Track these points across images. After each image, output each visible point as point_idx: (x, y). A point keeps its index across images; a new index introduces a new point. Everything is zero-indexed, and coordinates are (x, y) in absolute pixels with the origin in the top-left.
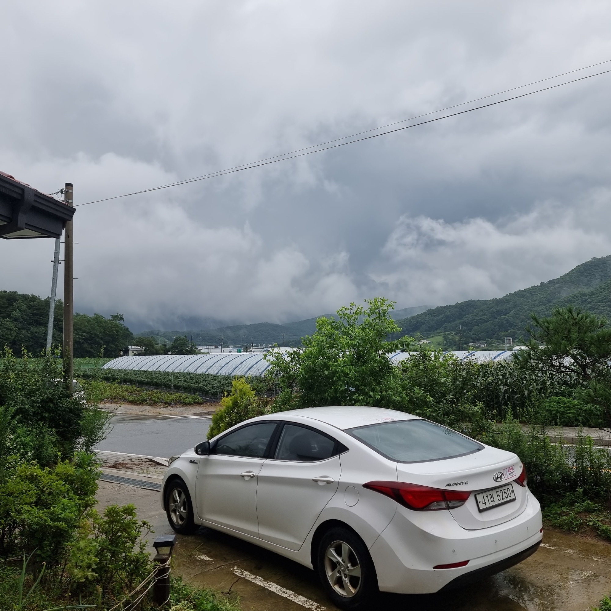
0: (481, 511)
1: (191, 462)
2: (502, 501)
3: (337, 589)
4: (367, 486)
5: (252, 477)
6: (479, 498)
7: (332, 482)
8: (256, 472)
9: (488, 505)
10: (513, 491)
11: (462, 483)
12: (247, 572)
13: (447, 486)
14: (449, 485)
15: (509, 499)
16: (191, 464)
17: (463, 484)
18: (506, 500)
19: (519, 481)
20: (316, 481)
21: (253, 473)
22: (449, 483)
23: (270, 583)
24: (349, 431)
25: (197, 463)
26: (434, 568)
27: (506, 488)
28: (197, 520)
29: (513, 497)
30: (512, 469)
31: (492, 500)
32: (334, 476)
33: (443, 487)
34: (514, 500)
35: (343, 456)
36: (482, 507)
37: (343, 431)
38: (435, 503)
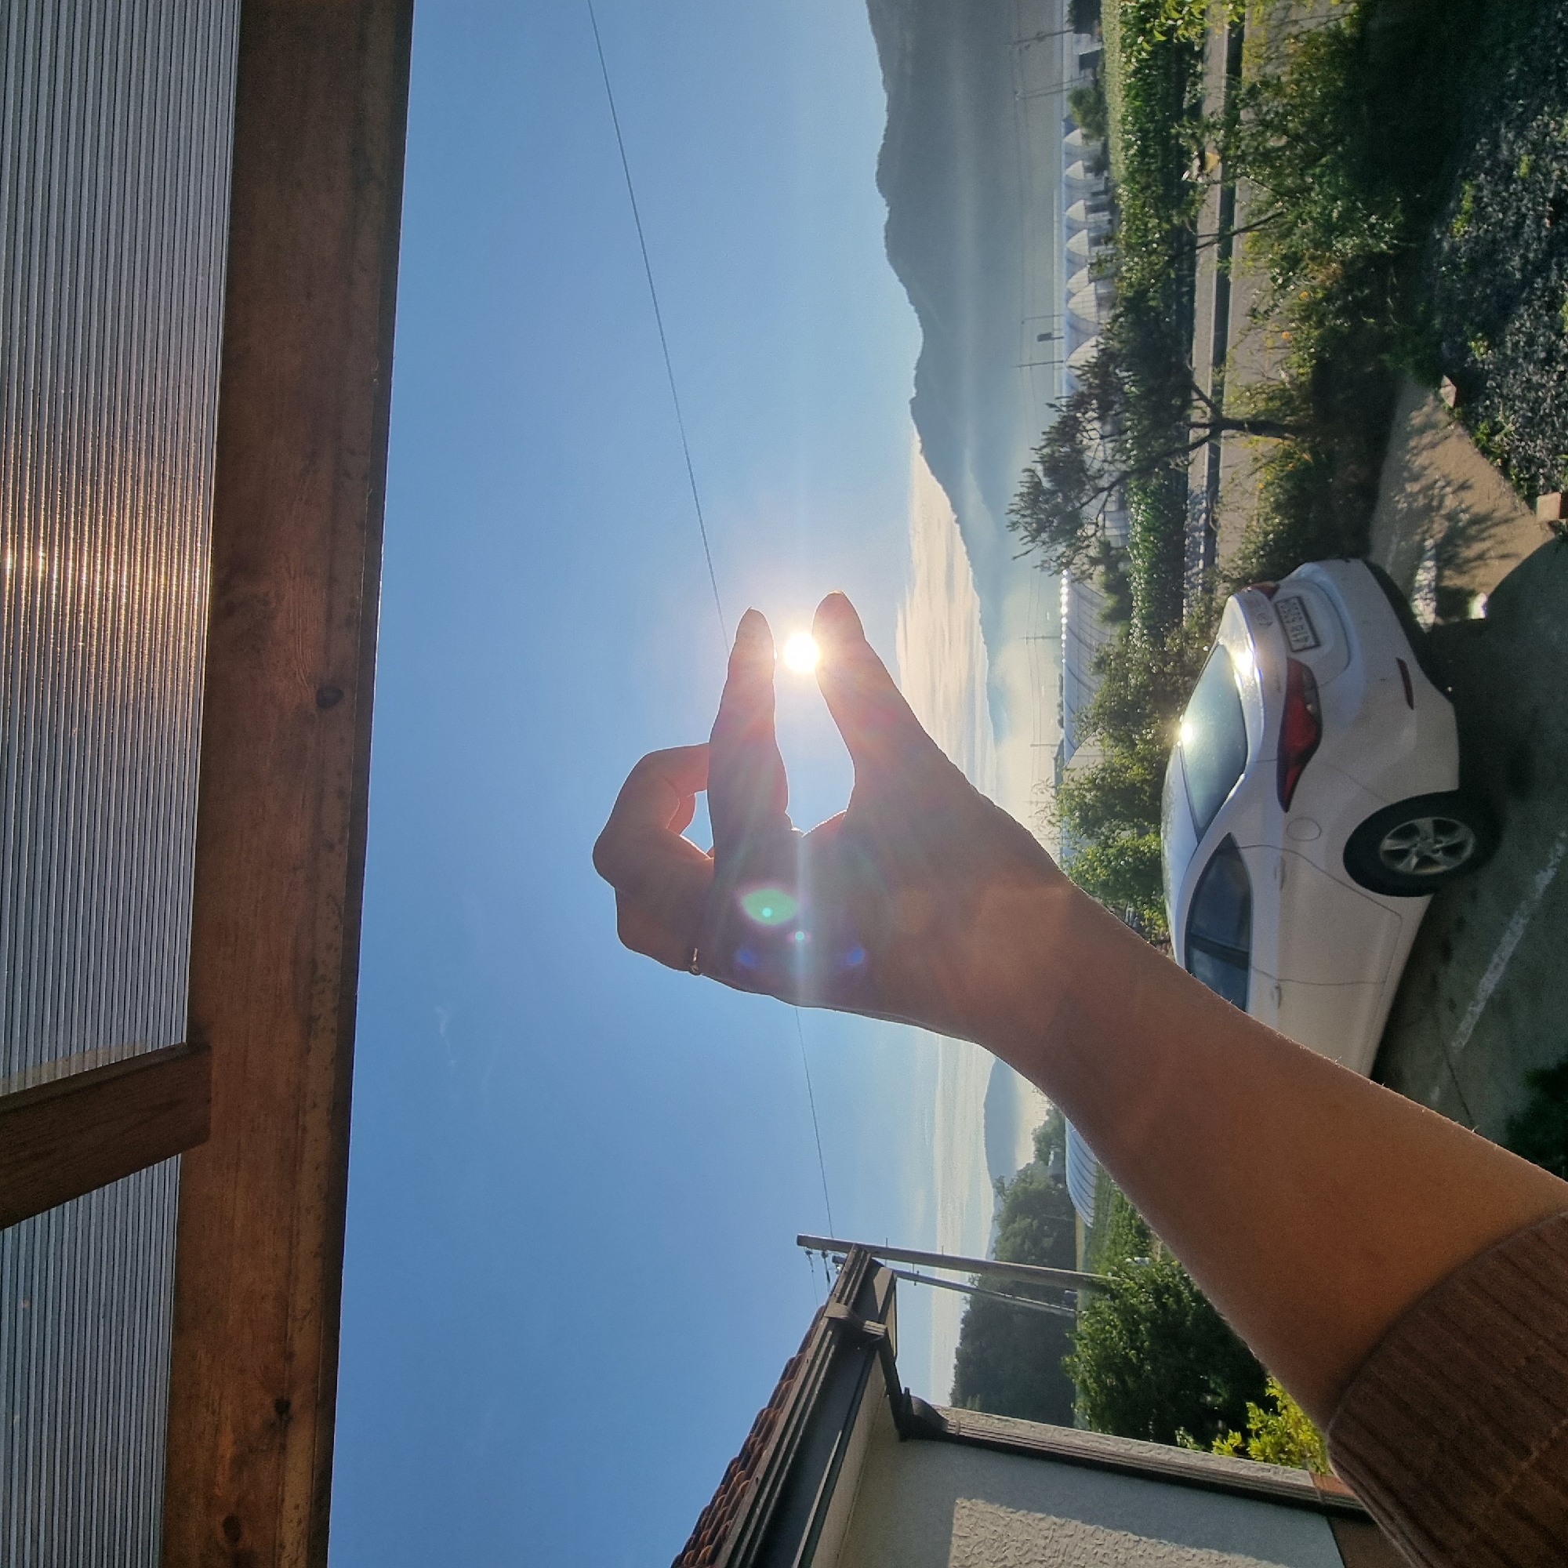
0: (1318, 644)
2: (1302, 615)
3: (1464, 855)
4: (1285, 806)
5: (1280, 988)
6: (1297, 646)
7: (1282, 860)
8: (1271, 983)
9: (1309, 634)
10: (1287, 601)
15: (1298, 605)
18: (1300, 610)
19: (1271, 593)
21: (1274, 987)
24: (1200, 833)
27: (1281, 610)
29: (1296, 601)
30: (1251, 601)
31: (1299, 628)
33: (1282, 696)
34: (1300, 599)
35: (1240, 843)
36: (1311, 642)
37: (1199, 843)
38: (1309, 707)
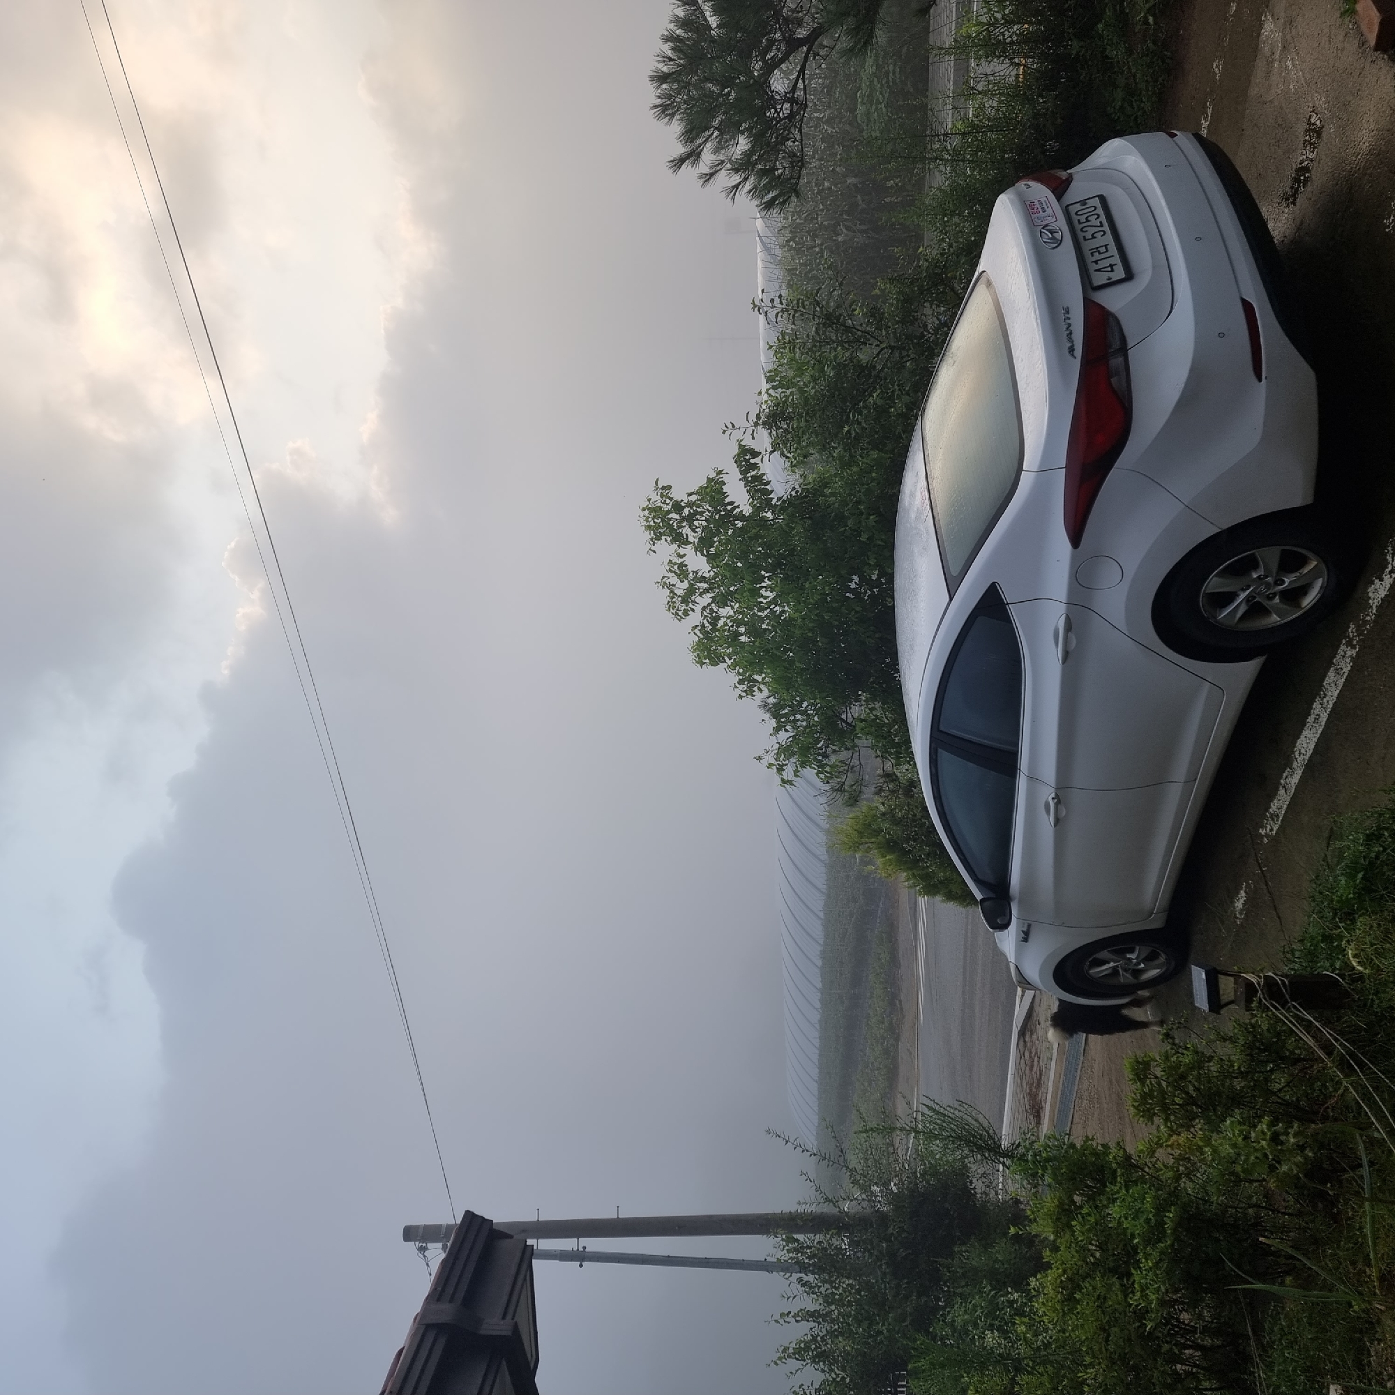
0: (1130, 276)
1: (1026, 940)
2: (1106, 228)
3: (1308, 600)
4: (1076, 538)
5: (1058, 800)
6: (1099, 279)
7: (1068, 618)
8: (1047, 794)
9: (1117, 260)
10: (1083, 202)
11: (1068, 321)
12: (1272, 804)
13: (1073, 355)
14: (1071, 350)
15: (1100, 211)
16: (1030, 940)
17: (1069, 318)
18: (1103, 218)
19: (1060, 189)
20: (1066, 655)
21: (1050, 798)
22: (1067, 351)
23: (1297, 753)
24: (952, 585)
25: (1029, 926)
26: (1260, 380)
27: (1075, 218)
28: (1156, 923)
29: (1097, 202)
30: (1032, 205)
31: (1103, 250)
32: (1054, 615)
33: (1076, 365)
34: (1102, 198)
35: (1008, 595)
36: (1119, 273)
37: (951, 599)
38: (1114, 380)
